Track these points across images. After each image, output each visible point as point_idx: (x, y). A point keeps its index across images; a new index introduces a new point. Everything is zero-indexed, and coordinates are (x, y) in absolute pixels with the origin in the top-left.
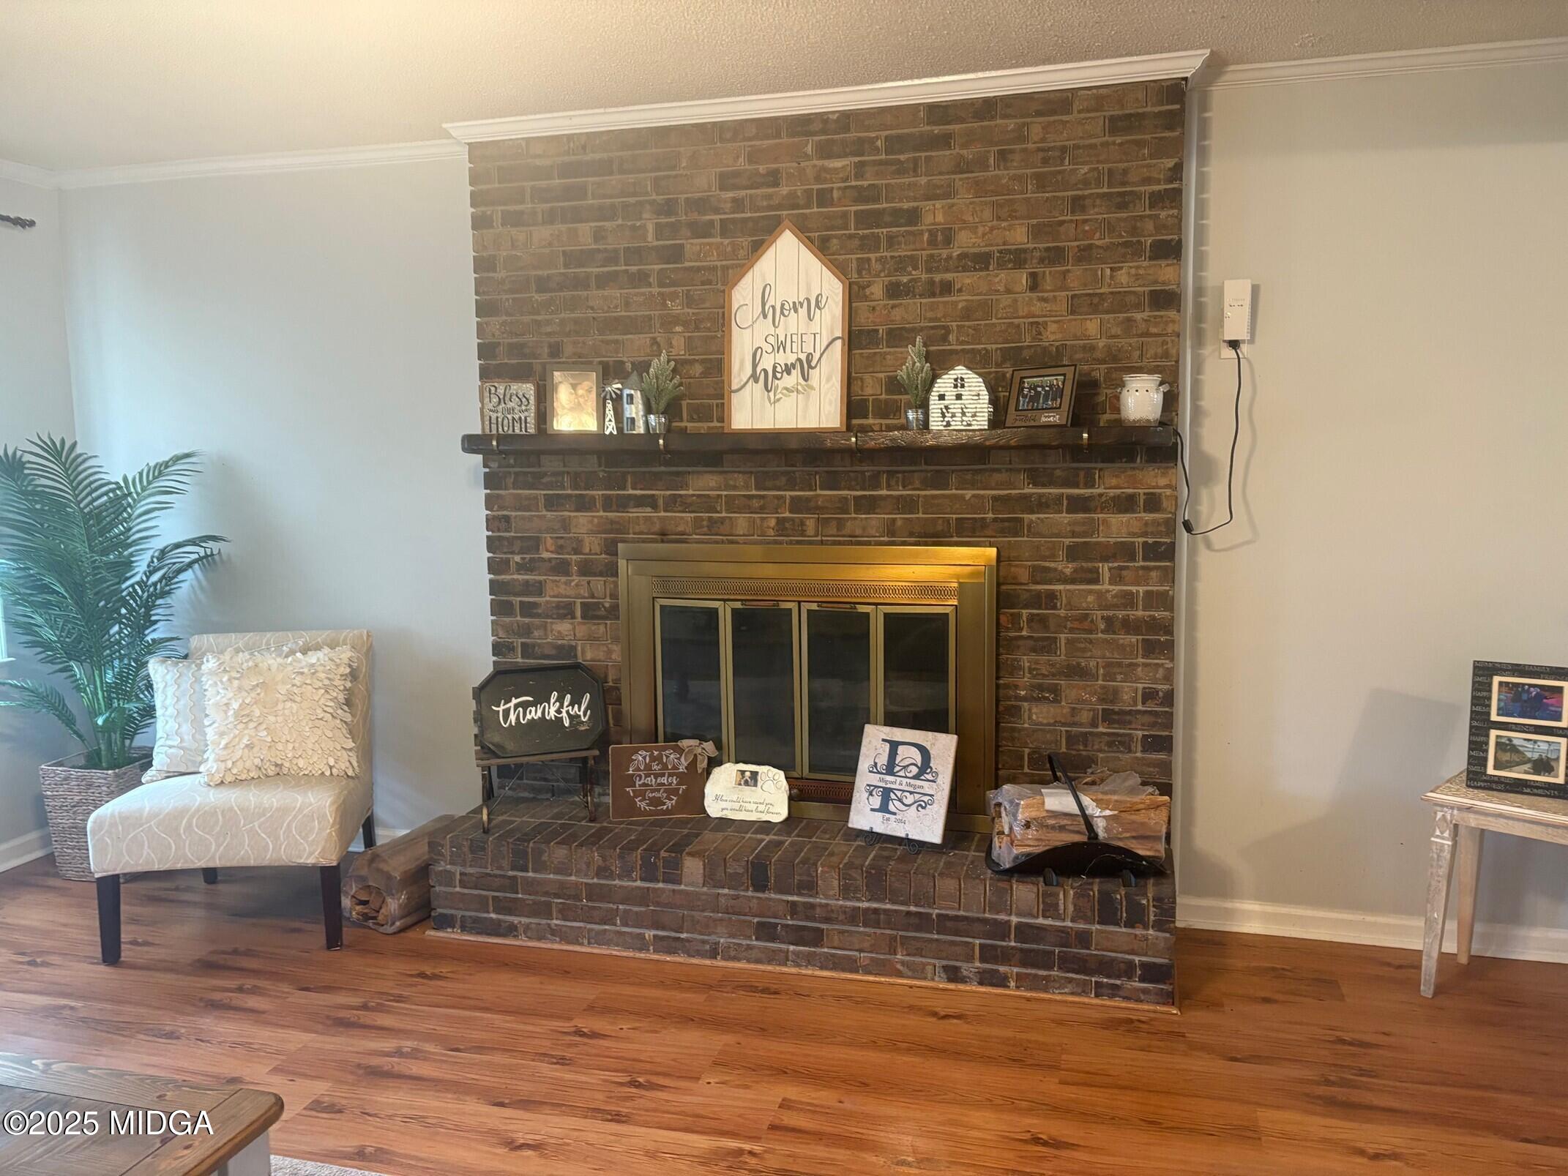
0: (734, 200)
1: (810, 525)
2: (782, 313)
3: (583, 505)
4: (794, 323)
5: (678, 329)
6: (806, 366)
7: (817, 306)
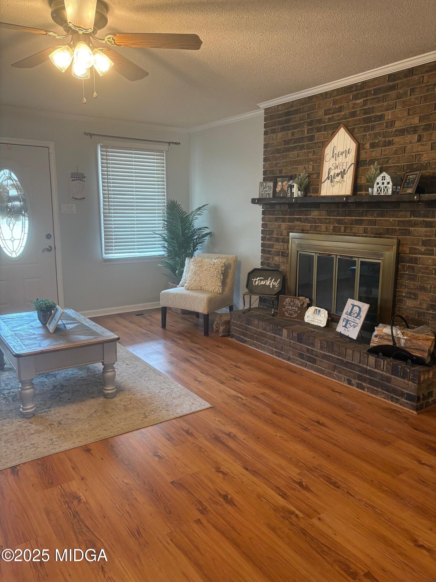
0: (329, 118)
1: (343, 228)
2: (338, 156)
3: (284, 221)
4: (341, 159)
5: (311, 163)
6: (343, 174)
7: (348, 153)
